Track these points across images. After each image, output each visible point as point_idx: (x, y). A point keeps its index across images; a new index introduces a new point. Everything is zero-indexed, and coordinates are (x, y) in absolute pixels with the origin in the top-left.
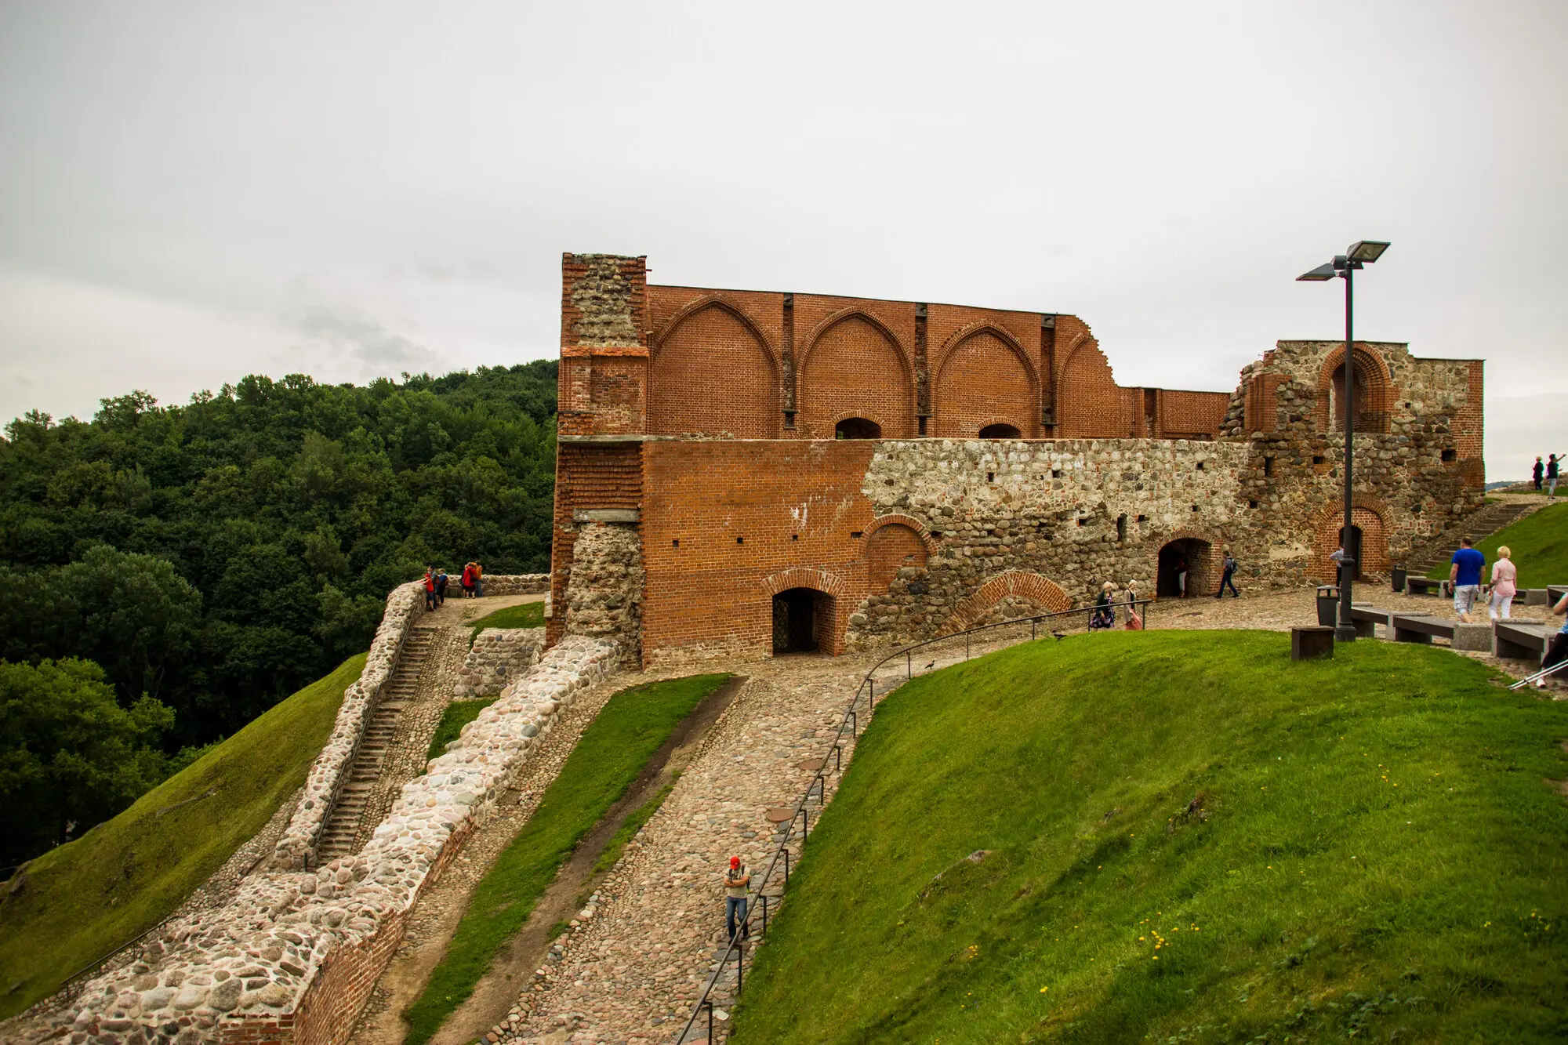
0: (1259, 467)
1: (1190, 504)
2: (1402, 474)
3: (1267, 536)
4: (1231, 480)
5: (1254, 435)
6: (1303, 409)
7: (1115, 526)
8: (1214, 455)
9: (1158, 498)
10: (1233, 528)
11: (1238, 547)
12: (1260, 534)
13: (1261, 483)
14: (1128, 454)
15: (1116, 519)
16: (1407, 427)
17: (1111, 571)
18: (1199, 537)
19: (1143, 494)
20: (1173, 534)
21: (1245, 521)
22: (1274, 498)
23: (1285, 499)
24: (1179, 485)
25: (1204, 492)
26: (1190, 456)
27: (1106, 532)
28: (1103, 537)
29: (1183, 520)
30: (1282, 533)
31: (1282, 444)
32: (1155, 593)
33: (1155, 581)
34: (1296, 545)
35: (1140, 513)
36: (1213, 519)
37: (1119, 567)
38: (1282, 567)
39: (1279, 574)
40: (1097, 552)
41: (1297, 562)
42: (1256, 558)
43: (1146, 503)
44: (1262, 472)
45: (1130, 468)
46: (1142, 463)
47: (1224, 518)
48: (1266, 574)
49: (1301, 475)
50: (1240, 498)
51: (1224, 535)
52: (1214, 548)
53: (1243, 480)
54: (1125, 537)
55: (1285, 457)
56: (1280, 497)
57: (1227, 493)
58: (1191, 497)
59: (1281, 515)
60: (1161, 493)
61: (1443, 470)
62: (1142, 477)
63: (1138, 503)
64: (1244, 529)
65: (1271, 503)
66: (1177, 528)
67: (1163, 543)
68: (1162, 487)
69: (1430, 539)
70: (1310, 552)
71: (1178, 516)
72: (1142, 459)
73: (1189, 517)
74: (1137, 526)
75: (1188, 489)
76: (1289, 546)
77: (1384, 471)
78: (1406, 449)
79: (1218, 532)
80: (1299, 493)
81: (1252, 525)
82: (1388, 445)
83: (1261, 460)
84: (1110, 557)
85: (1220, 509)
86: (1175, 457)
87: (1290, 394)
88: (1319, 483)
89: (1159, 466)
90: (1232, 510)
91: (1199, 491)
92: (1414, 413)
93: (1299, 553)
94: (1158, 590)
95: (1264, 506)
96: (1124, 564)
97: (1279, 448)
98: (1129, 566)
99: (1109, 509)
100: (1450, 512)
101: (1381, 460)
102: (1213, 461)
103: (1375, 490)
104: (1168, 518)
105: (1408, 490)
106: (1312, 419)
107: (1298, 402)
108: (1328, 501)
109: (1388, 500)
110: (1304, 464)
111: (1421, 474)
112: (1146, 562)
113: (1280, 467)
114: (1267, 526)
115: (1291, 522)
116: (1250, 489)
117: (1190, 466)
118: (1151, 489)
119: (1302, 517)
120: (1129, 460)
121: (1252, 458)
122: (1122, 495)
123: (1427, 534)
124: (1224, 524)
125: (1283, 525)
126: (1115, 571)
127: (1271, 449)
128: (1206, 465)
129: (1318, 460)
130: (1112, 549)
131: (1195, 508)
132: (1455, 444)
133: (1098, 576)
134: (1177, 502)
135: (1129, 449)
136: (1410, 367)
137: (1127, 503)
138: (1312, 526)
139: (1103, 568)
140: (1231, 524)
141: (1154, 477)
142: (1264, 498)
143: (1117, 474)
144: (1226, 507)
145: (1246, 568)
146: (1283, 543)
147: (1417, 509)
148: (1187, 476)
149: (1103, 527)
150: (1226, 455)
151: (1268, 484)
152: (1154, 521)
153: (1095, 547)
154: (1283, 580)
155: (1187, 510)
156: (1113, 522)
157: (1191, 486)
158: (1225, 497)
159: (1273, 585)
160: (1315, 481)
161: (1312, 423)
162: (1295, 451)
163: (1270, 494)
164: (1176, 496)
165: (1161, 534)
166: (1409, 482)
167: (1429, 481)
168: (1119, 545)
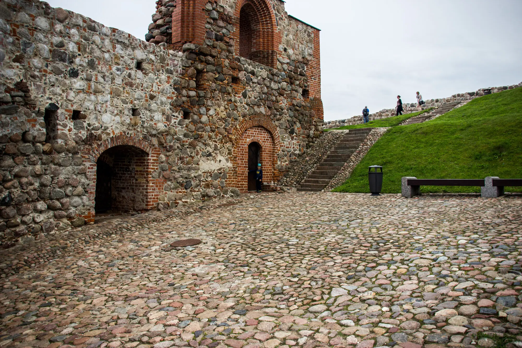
0: (191, 77)
1: (130, 106)
2: (284, 103)
3: (198, 148)
4: (167, 86)
5: (186, 46)
6: (224, 31)
7: (41, 120)
8: (152, 57)
9: (96, 92)
10: (169, 137)
11: (174, 158)
12: (192, 146)
13: (192, 93)
14: (59, 27)
15: (43, 109)
16: (285, 66)
17: (37, 185)
18: (137, 145)
19: (78, 83)
20: (112, 139)
21: (180, 131)
22: (203, 110)
23: (212, 112)
24: (118, 81)
25: (144, 95)
26: (129, 51)
27: (28, 126)
28: (24, 134)
29: (122, 124)
30: (209, 145)
31: (210, 58)
32: (93, 212)
33: (93, 197)
34: (219, 157)
35: (75, 107)
36: (151, 127)
37: (47, 178)
38: (209, 179)
39: (207, 186)
40: (13, 156)
41: (220, 174)
42: (189, 170)
43: (82, 95)
44: (193, 83)
45: (61, 45)
46: (77, 43)
47: (161, 126)
48: (197, 186)
49: (224, 92)
50: (176, 106)
51: (161, 144)
52: (151, 158)
53: (178, 88)
54: (55, 138)
55: (212, 71)
56: (208, 110)
57: (164, 99)
58: (130, 98)
59: (208, 128)
60: (100, 87)
61: (303, 104)
62: (77, 60)
63: (72, 94)
64: (178, 139)
65: (200, 115)
66: (117, 132)
67: (102, 149)
68: (101, 80)
69: (299, 156)
70: (230, 165)
71: (118, 118)
72: (77, 38)
73: (128, 121)
74: (71, 124)
75: (128, 88)
76: (214, 159)
77: (274, 98)
78: (285, 83)
79: (155, 141)
80: (222, 108)
81: (185, 135)
82: (276, 78)
83: (191, 71)
84: (34, 164)
85: (158, 116)
86: (114, 47)
87: (215, 15)
88: (235, 102)
89: (97, 53)
90: (168, 119)
91: (138, 93)
92: (289, 57)
93: (222, 165)
94: (96, 208)
95: (196, 117)
96: (55, 175)
97: (208, 63)
98: (62, 177)
99: (33, 93)
100: (308, 136)
101: (272, 89)
102: (151, 62)
103: (269, 113)
104: (106, 118)
105: (286, 117)
106: (232, 42)
107: (221, 23)
108: (241, 118)
109: (277, 123)
110: (226, 82)
111: (293, 105)
112: (83, 173)
113: (208, 80)
114: (198, 138)
115: (216, 135)
116: (184, 99)
117: (129, 62)
118: (88, 80)
119: (223, 131)
120: (61, 34)
121: (185, 68)
122: (53, 78)
123: (297, 152)
124: (161, 133)
125: (210, 137)
126: (43, 185)
127: (201, 62)
128: (145, 65)
129: (235, 80)
130: (36, 152)
131: (135, 112)
132: (308, 86)
133: (17, 192)
134: (117, 101)
135: (61, 21)
136: (286, 21)
137: (58, 90)
138: (231, 140)
139: (24, 180)
140: (167, 133)
141: (91, 65)
142: (195, 109)
143: (45, 48)
144: (163, 114)
145: (180, 180)
146: (210, 155)
147: (292, 132)
148: (126, 72)
149: (24, 118)
150: (163, 60)
151: (198, 96)
152: (91, 120)
153: (11, 148)
154: (211, 191)
155: (126, 112)
156: (39, 113)
157: (131, 85)
158: (162, 103)
159: (203, 196)
160: (233, 100)
161: (231, 46)
162: (219, 67)
163: (200, 106)
164: (115, 94)
165: (99, 138)
166: (288, 110)
167: (298, 110)
168: (46, 147)
